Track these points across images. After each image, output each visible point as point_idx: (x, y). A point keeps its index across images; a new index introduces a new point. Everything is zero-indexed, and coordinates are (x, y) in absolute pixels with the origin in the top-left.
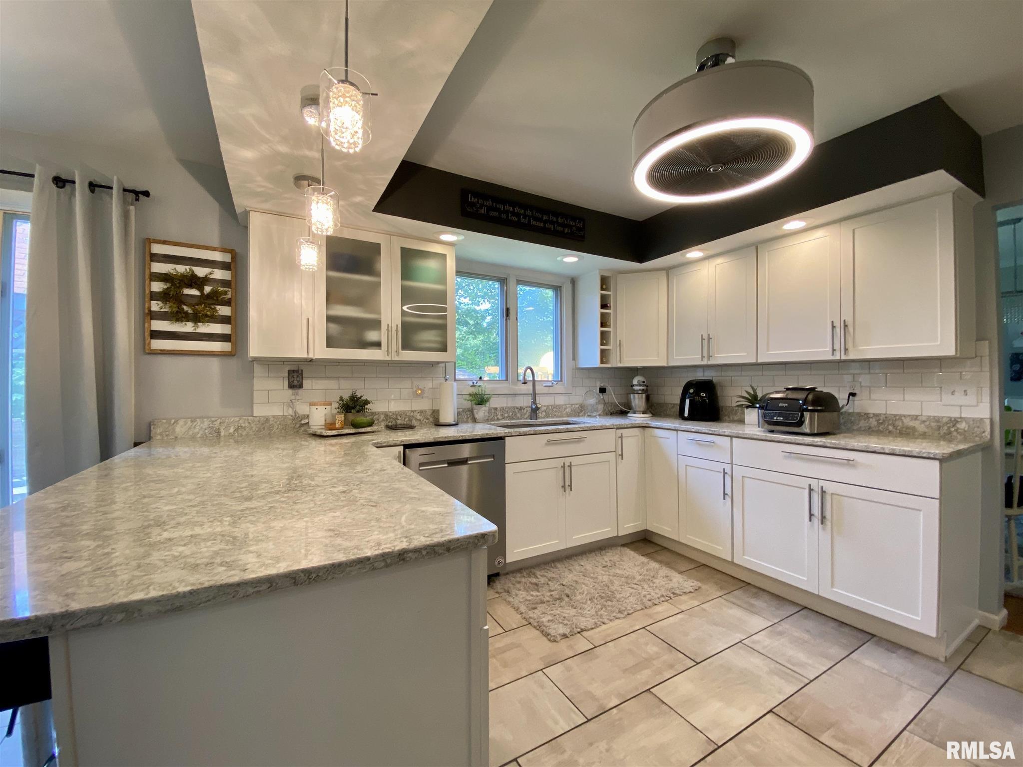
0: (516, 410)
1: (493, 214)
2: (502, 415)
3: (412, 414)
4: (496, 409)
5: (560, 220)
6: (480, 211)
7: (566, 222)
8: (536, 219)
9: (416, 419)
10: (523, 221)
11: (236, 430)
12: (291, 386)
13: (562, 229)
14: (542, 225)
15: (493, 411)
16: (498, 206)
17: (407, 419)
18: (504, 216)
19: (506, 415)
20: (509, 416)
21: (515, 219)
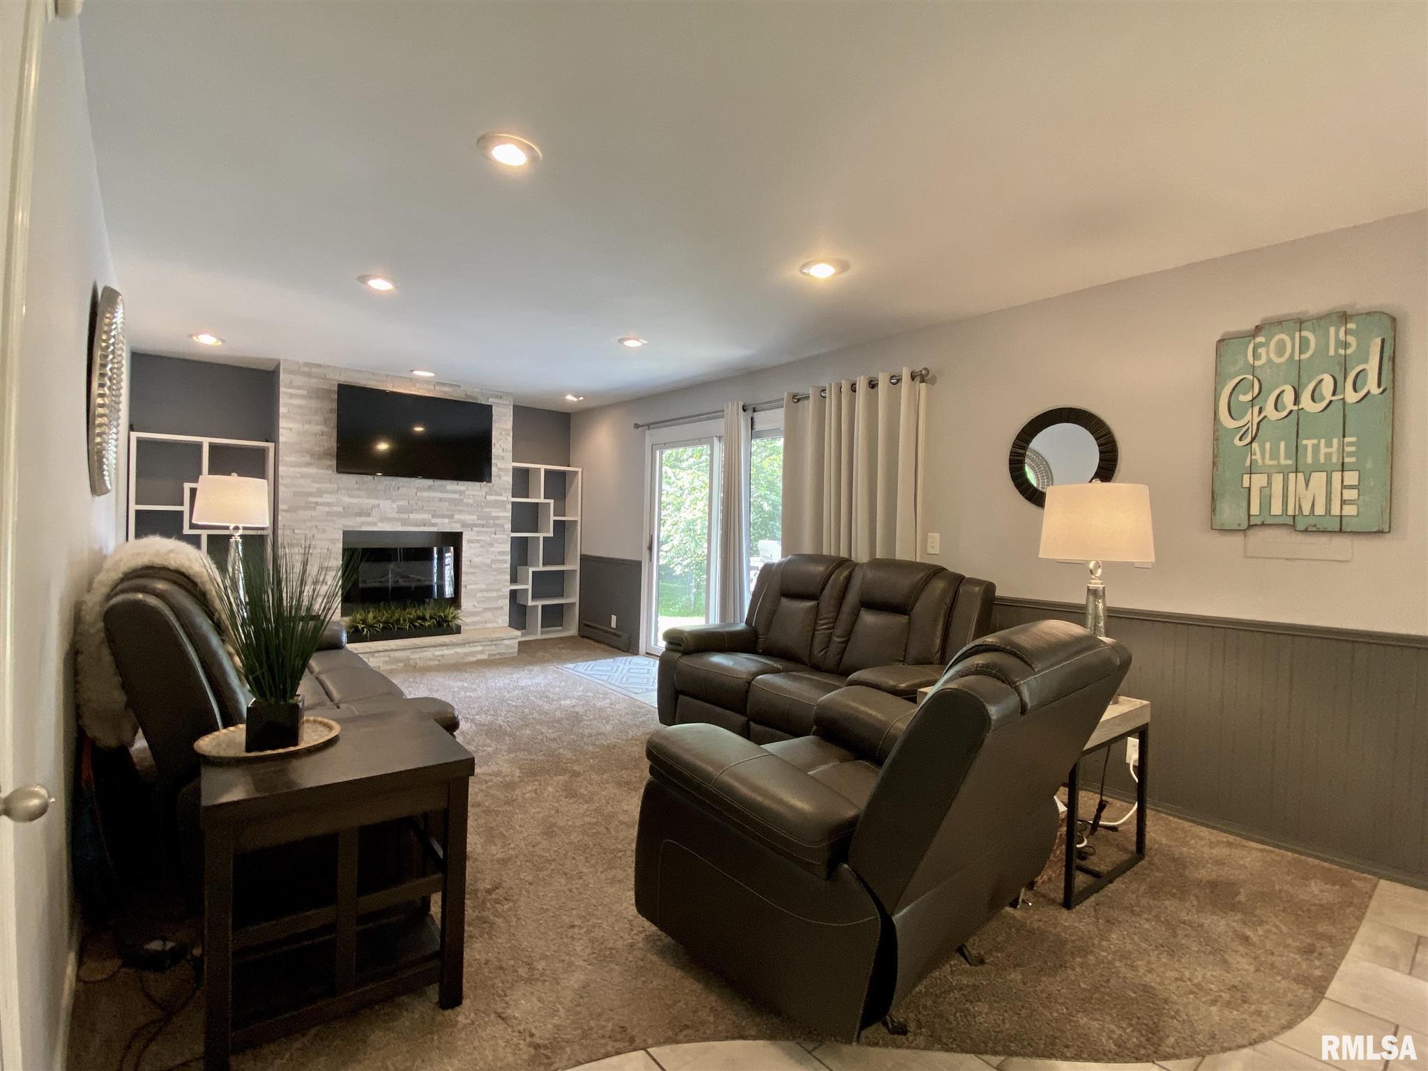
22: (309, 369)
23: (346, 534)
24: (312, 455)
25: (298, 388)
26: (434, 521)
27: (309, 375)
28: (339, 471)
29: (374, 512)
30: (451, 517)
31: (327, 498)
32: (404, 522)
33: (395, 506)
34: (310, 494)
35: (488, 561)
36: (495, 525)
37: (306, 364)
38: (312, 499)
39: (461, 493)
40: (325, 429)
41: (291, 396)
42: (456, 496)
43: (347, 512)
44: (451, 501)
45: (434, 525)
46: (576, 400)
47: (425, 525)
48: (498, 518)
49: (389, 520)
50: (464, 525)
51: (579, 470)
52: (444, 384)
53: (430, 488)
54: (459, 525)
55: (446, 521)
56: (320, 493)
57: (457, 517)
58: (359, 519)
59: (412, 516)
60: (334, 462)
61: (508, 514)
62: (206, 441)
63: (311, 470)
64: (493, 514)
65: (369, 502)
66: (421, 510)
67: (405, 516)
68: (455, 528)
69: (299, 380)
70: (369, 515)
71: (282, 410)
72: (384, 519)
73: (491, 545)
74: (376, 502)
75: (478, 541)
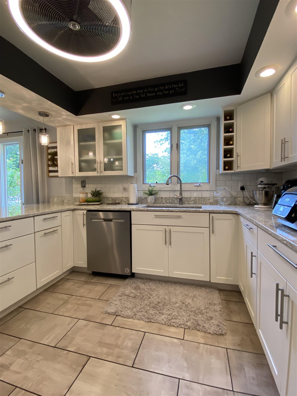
0: (174, 199)
1: (126, 98)
2: (165, 201)
3: (122, 199)
4: (162, 198)
5: (166, 87)
6: (119, 99)
7: (171, 87)
8: (149, 92)
9: (124, 201)
10: (142, 96)
11: (68, 201)
12: (82, 187)
13: (168, 92)
14: (154, 94)
15: (160, 199)
16: (128, 93)
17: (120, 201)
18: (131, 98)
19: (168, 201)
20: (169, 202)
21: (138, 97)
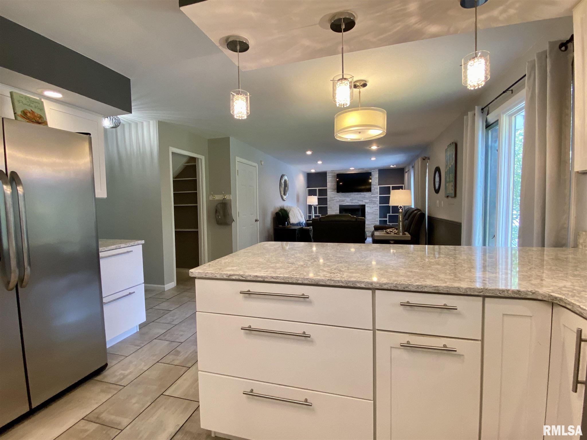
22: (332, 172)
23: (340, 206)
24: (333, 189)
25: (331, 176)
26: (358, 202)
27: (332, 173)
28: (337, 192)
29: (346, 201)
30: (362, 201)
31: (336, 198)
32: (352, 203)
33: (350, 199)
34: (333, 198)
35: (372, 212)
36: (374, 203)
37: (331, 171)
38: (333, 199)
39: (365, 195)
40: (335, 184)
41: (329, 178)
42: (364, 196)
43: (340, 201)
44: (362, 197)
45: (358, 203)
46: (393, 167)
47: (356, 203)
48: (375, 201)
49: (348, 202)
50: (366, 203)
51: (403, 185)
52: (360, 169)
53: (357, 194)
54: (364, 203)
55: (361, 202)
56: (334, 197)
57: (364, 201)
58: (342, 203)
59: (353, 201)
60: (336, 191)
61: (378, 199)
62: (317, 188)
63: (333, 193)
64: (373, 200)
65: (344, 199)
66: (355, 200)
67: (352, 201)
68: (364, 204)
69: (330, 174)
70: (344, 201)
71: (327, 181)
72: (347, 202)
73: (373, 208)
74: (345, 198)
75: (369, 207)
